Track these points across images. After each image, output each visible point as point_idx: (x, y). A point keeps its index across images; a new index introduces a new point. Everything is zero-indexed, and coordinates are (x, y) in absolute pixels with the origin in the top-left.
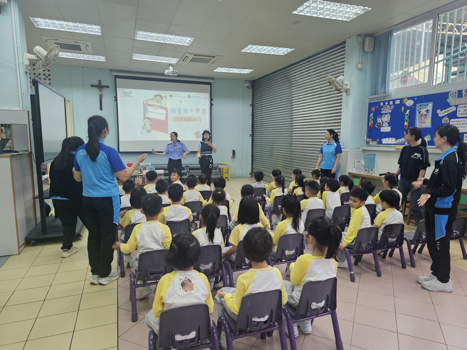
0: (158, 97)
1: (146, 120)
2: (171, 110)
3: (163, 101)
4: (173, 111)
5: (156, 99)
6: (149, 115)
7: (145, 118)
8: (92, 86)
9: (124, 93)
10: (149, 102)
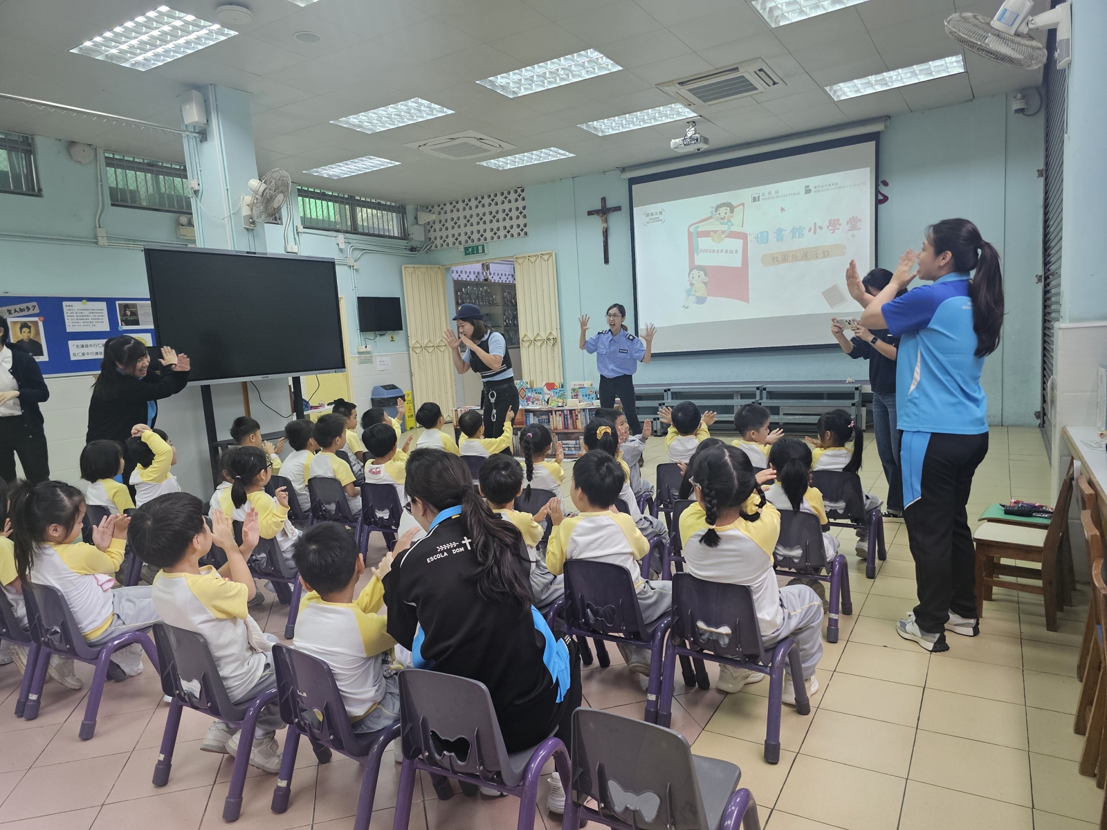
0: (722, 210)
1: (695, 272)
2: (756, 237)
3: (737, 218)
4: (763, 238)
5: (719, 214)
6: (701, 260)
7: (693, 267)
8: (590, 213)
9: (647, 215)
10: (703, 227)
